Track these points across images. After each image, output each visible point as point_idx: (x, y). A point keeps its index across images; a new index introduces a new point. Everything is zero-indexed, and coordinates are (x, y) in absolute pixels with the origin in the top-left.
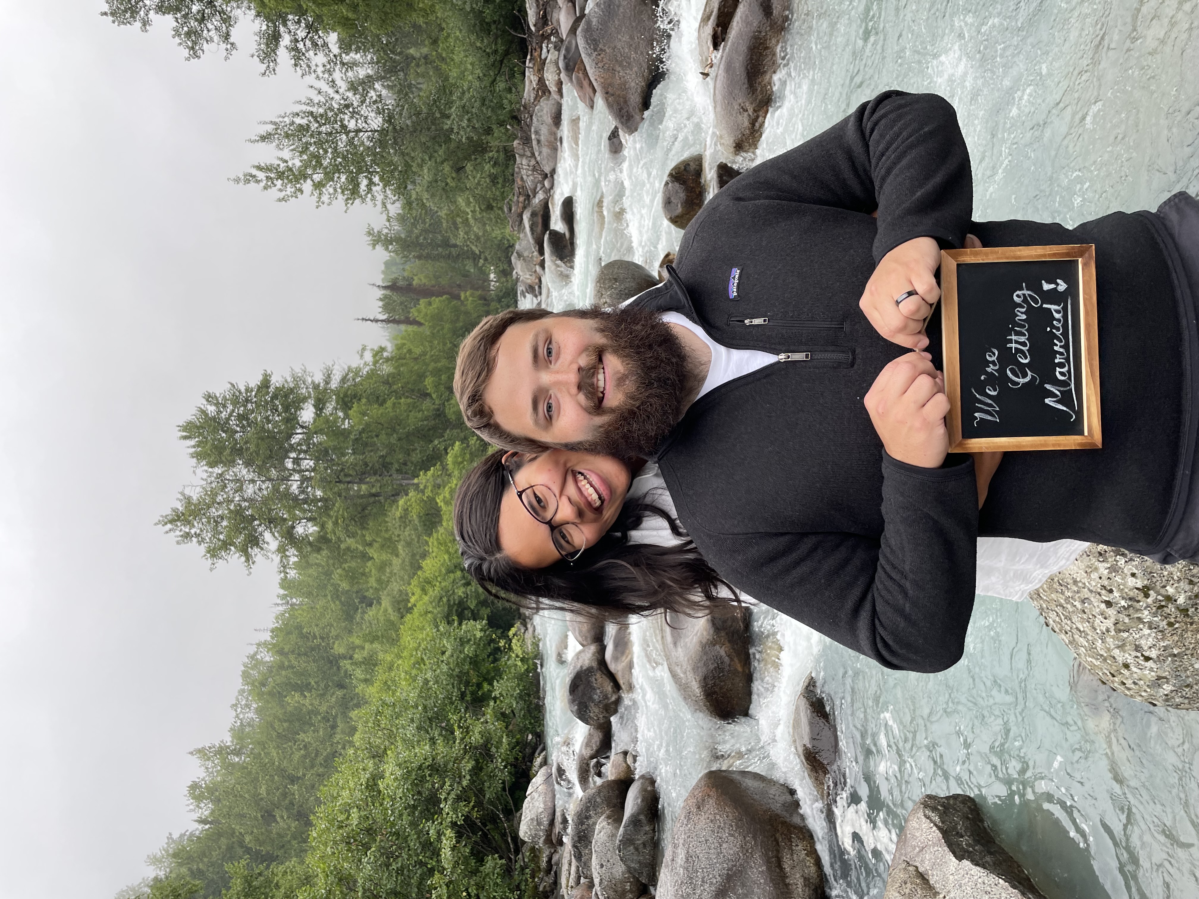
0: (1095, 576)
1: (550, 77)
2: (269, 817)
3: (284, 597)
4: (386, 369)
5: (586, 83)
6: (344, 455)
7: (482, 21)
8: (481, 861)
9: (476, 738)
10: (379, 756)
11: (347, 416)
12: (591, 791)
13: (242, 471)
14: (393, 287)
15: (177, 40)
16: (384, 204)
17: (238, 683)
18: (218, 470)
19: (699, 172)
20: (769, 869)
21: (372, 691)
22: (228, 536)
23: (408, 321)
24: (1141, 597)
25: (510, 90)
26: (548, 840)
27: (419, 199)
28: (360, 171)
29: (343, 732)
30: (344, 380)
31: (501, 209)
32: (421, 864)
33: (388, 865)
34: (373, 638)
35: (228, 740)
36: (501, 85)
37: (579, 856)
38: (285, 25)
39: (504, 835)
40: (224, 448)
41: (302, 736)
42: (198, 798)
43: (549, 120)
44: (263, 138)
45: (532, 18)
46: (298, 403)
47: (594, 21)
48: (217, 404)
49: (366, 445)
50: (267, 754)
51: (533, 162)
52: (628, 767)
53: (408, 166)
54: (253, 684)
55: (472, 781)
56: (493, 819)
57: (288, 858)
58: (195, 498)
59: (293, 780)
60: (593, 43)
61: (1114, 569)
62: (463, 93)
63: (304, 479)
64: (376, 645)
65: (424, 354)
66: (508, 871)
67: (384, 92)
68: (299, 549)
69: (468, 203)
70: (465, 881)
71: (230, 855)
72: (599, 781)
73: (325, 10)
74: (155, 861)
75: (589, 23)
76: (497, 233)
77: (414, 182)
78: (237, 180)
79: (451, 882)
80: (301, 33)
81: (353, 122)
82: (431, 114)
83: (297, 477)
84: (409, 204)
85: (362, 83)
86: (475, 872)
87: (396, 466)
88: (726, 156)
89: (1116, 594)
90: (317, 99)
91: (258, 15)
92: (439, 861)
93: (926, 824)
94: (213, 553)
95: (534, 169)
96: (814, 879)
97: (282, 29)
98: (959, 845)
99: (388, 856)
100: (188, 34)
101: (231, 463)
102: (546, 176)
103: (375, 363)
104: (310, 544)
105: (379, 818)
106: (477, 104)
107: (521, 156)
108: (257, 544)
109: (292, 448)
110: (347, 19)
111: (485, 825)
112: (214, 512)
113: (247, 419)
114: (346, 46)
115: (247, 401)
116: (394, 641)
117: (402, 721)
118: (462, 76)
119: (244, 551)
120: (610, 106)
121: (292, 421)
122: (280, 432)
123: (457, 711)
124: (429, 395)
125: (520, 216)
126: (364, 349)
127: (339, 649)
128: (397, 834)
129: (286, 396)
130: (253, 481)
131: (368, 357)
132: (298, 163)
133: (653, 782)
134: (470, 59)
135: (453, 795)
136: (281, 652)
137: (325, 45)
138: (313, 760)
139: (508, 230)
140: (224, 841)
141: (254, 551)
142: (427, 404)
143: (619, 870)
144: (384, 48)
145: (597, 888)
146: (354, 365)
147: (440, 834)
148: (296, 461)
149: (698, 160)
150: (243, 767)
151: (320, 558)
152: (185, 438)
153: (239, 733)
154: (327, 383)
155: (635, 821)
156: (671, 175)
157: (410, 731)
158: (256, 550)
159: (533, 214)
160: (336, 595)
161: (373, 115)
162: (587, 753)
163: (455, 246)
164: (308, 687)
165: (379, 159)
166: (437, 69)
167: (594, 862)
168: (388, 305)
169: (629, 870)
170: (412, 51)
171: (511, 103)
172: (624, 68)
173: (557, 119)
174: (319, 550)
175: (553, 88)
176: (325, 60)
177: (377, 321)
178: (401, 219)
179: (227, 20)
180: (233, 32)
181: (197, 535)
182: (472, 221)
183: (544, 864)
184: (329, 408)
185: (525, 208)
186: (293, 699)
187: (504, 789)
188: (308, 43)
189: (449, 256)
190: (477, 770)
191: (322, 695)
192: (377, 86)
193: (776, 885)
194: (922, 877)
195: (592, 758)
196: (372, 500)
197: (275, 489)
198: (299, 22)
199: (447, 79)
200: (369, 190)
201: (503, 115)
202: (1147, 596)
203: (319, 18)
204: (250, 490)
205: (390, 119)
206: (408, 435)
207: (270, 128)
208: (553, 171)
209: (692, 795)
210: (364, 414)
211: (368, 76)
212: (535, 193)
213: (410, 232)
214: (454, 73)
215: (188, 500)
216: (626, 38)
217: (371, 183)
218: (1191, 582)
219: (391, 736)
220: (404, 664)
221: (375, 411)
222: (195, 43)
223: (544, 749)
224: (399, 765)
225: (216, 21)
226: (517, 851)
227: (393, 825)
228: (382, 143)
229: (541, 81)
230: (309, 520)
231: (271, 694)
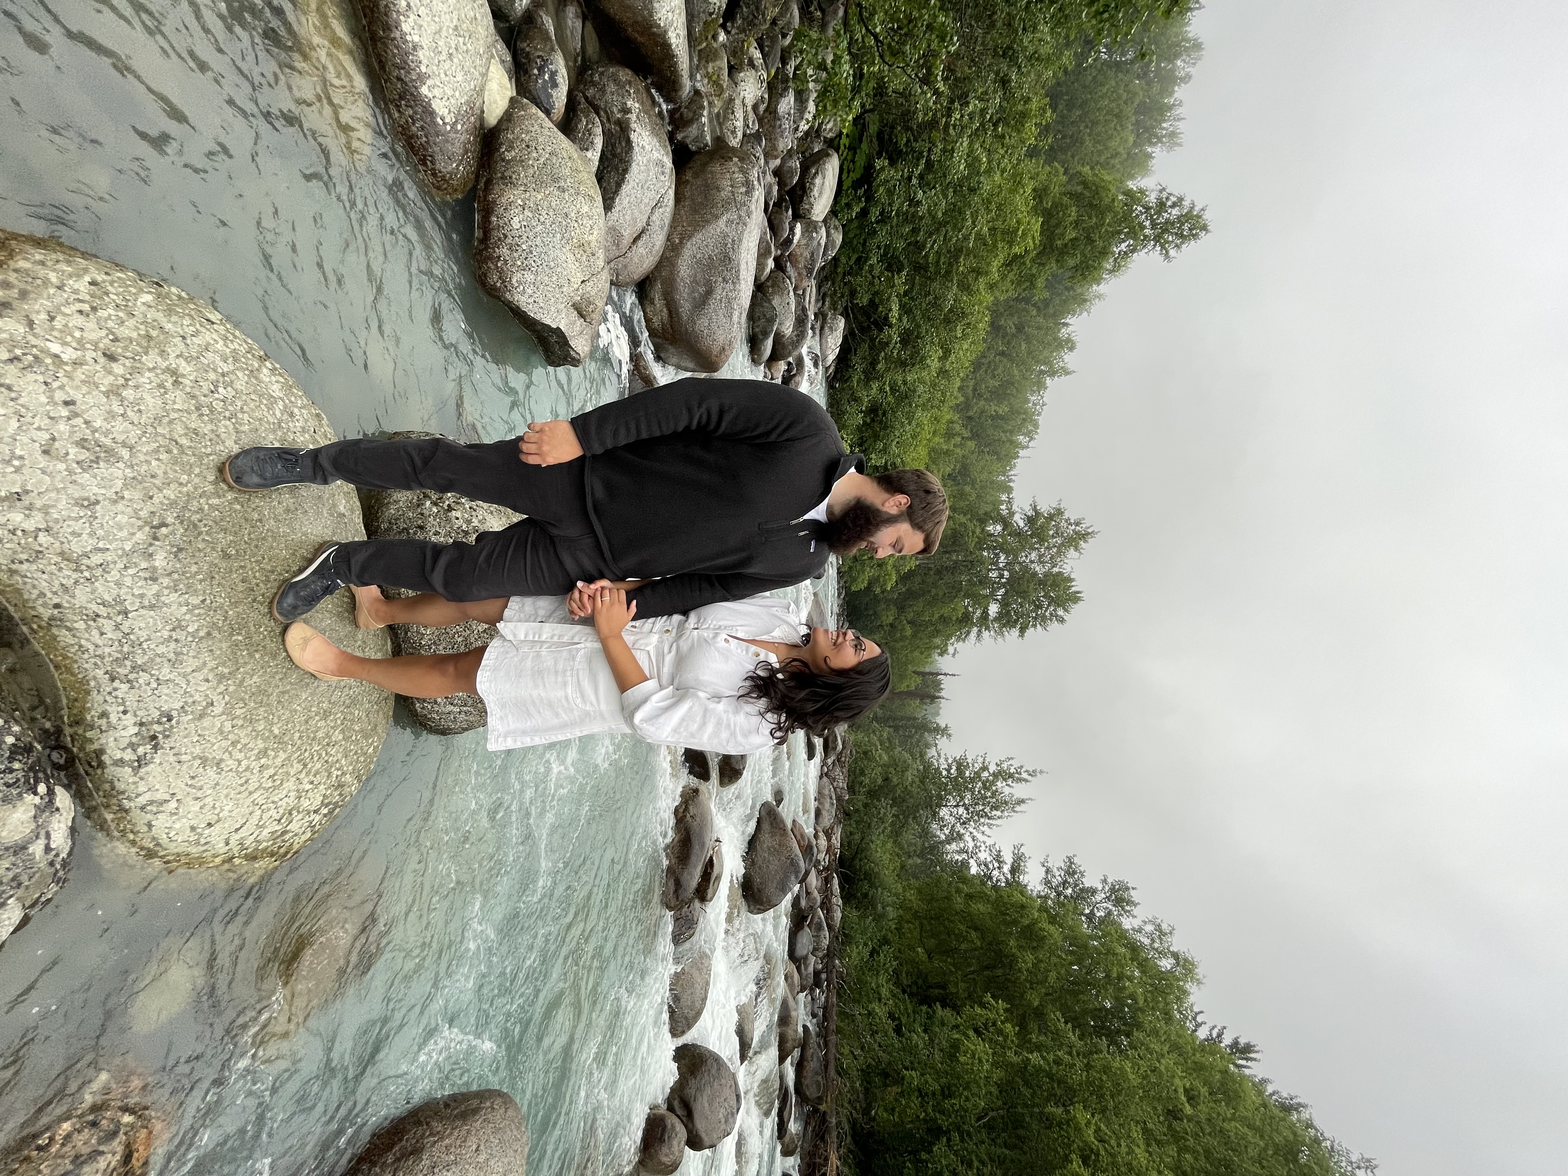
0: (480, 517)
1: (823, 842)
2: (1020, 328)
3: (1010, 481)
4: (937, 641)
5: (799, 837)
6: (969, 580)
7: (870, 881)
8: (871, 301)
9: (875, 385)
10: (943, 372)
11: (966, 608)
12: (795, 353)
13: (1038, 569)
14: (933, 698)
15: (1082, 869)
16: (939, 755)
17: (1041, 420)
18: (1056, 570)
19: (722, 774)
20: (677, 310)
21: (947, 415)
22: (1049, 524)
23: (923, 674)
24: (453, 505)
25: (851, 833)
26: (824, 317)
27: (914, 759)
28: (956, 778)
29: (968, 386)
30: (968, 633)
31: (857, 752)
32: (912, 299)
33: (936, 298)
34: (947, 453)
35: (1048, 381)
36: (857, 837)
37: (804, 309)
38: (1007, 879)
39: (855, 318)
40: (1051, 586)
41: (997, 384)
42: (1068, 340)
43: (824, 813)
44: (1023, 801)
45: (836, 881)
46: (999, 618)
47: (793, 878)
48: (1057, 616)
49: (953, 587)
50: (1021, 371)
51: (835, 784)
52: (770, 370)
53: (922, 782)
54: (1032, 420)
55: (878, 355)
56: (863, 330)
57: (1007, 301)
58: (1072, 549)
59: (1003, 354)
60: (793, 864)
61: (469, 522)
62: (883, 832)
63: (996, 563)
64: (945, 447)
65: (911, 652)
66: (853, 293)
67: (938, 833)
68: (999, 514)
69: (880, 756)
70: (882, 288)
71: (1046, 303)
72: (791, 359)
73: (979, 889)
74: (1099, 297)
75: (797, 877)
76: (860, 736)
77: (918, 770)
78: (1041, 772)
79: (892, 287)
80: (996, 873)
81: (960, 813)
82: (906, 818)
83: (1001, 565)
84: (922, 755)
85: (953, 839)
86: (876, 293)
87: (932, 573)
88: (703, 786)
89: (467, 506)
90: (985, 828)
91: (1026, 886)
92: (900, 301)
93: (579, 349)
94: (1059, 512)
95: (834, 779)
96: (647, 303)
97: (1009, 876)
98: (558, 336)
99: (936, 304)
100: (1074, 873)
101: (1046, 575)
102: (826, 774)
103: (946, 645)
104: (992, 518)
105: (941, 328)
106: (873, 824)
107: (843, 788)
108: (1028, 517)
109: (1004, 585)
110: (963, 883)
111: (869, 326)
112: (1059, 540)
113: (1035, 605)
114: (965, 865)
115: (1035, 618)
116: (932, 450)
117: (927, 396)
118: (884, 843)
119: (1038, 513)
120: (782, 821)
121: (1004, 604)
122: (1013, 596)
123: (889, 404)
124: (909, 623)
125: (844, 748)
126: (954, 655)
127: (971, 444)
128: (929, 319)
129: (1008, 622)
130: (1032, 562)
131: (951, 650)
132: (999, 784)
133: (753, 360)
134: (878, 855)
135: (891, 346)
136: (1012, 442)
137: (979, 865)
138: (989, 367)
139: (852, 738)
140: (1051, 311)
141: (1031, 513)
142: (910, 616)
143: (776, 301)
144: (939, 863)
145: (791, 289)
146: (961, 643)
147: (900, 319)
148: (1001, 576)
149: (722, 783)
150: (1038, 362)
151: (985, 508)
152: (1079, 592)
153: (1040, 386)
154: (980, 631)
155: (766, 335)
156: (741, 774)
157: (921, 389)
158: (1029, 514)
159: (835, 748)
160: (973, 483)
161: (946, 817)
162: (797, 378)
163: (890, 727)
164: (993, 418)
165: (942, 787)
166: (902, 849)
167: (793, 307)
168: (937, 685)
169: (770, 301)
170: (919, 861)
171: (850, 825)
172: (773, 847)
173: (818, 813)
174: (986, 514)
175: (821, 834)
176: (979, 855)
177: (945, 674)
178: (928, 746)
179: (1047, 882)
180: (1043, 875)
181: (1071, 524)
182: (878, 743)
183: (828, 299)
184: (978, 613)
185: (841, 753)
186: (1003, 409)
187: (855, 350)
188: (991, 866)
189: (894, 720)
190: (874, 363)
191: (982, 412)
192: (943, 837)
193: (673, 299)
194: (581, 315)
195: (795, 375)
196: (949, 549)
197: (1016, 556)
198: (997, 881)
199: (895, 842)
200: (950, 766)
201: (856, 817)
202: (449, 506)
203: (983, 884)
204: (1034, 556)
205: (935, 814)
206: (923, 595)
207: (1018, 808)
208: (821, 777)
209: (727, 357)
210: (954, 609)
211: (949, 844)
212: (834, 763)
213: (922, 735)
214: (889, 845)
215: (1076, 549)
216: (771, 867)
217: (948, 771)
218: (422, 514)
219: (934, 385)
220: (926, 434)
221: (946, 611)
222: (1070, 867)
223: (827, 378)
224: (928, 366)
225: (1055, 882)
226: (846, 308)
227: (932, 326)
228: (940, 798)
229: (829, 839)
230: (992, 535)
231: (1019, 413)
